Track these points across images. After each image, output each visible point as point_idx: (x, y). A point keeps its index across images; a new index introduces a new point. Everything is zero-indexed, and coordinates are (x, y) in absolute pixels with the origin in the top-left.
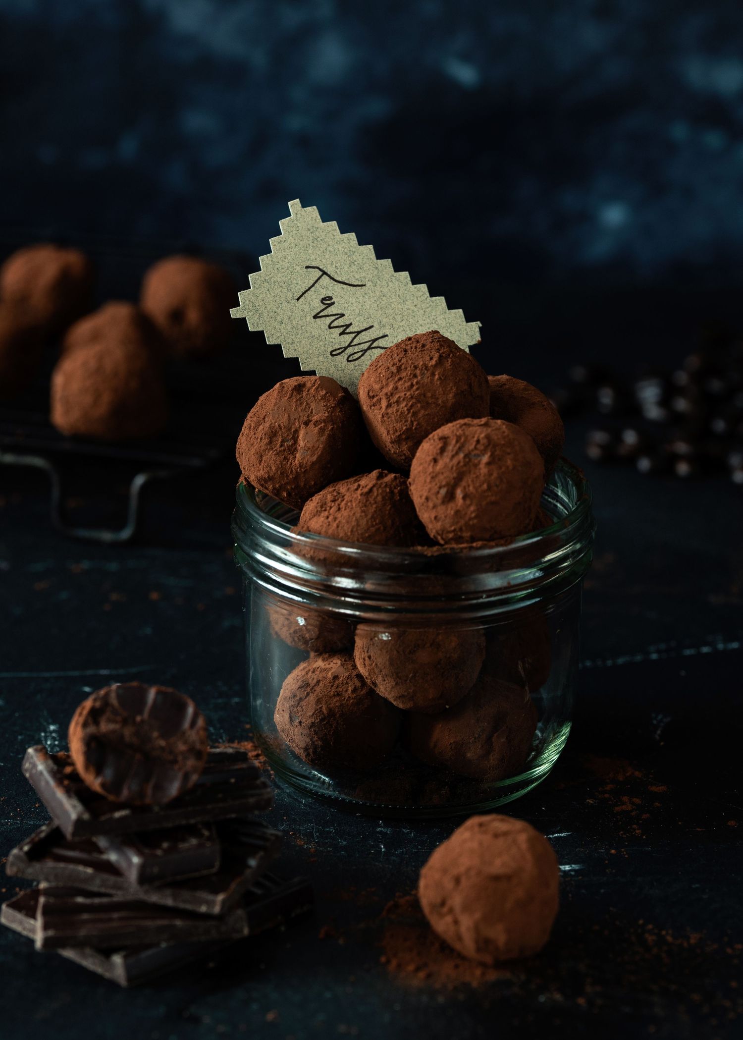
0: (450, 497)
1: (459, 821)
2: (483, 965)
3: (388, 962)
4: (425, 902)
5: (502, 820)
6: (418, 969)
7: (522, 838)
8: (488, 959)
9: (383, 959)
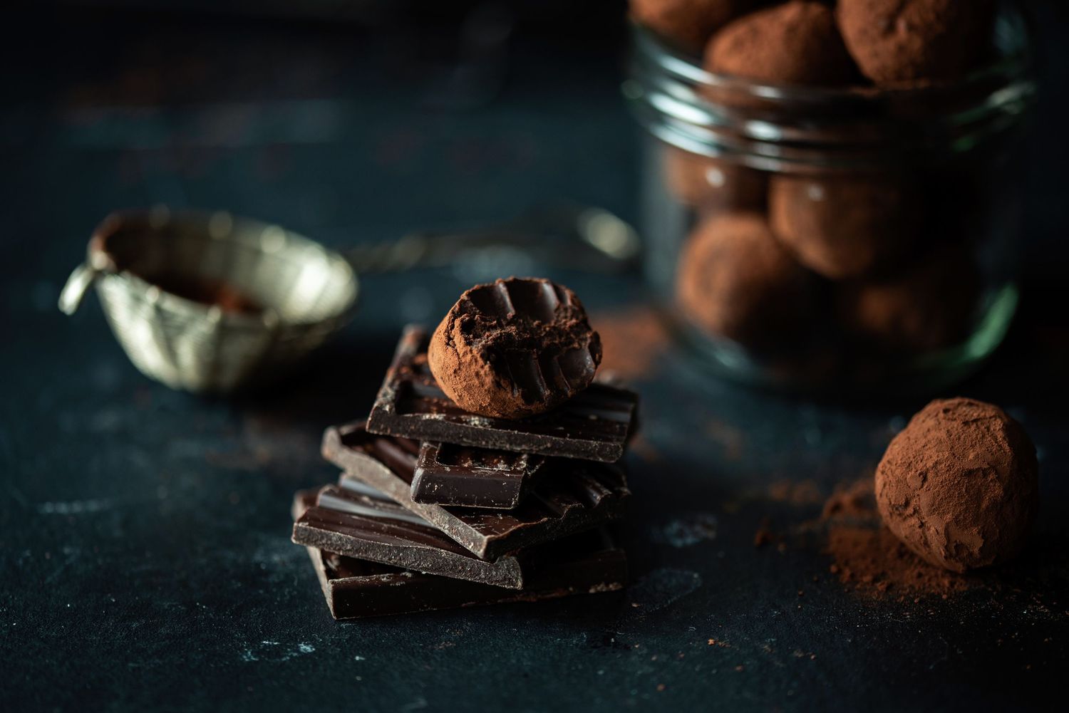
0: (890, 29)
1: (918, 406)
2: (953, 574)
3: (840, 571)
4: (883, 503)
5: (970, 404)
6: (875, 580)
7: (997, 425)
8: (960, 568)
9: (833, 569)
